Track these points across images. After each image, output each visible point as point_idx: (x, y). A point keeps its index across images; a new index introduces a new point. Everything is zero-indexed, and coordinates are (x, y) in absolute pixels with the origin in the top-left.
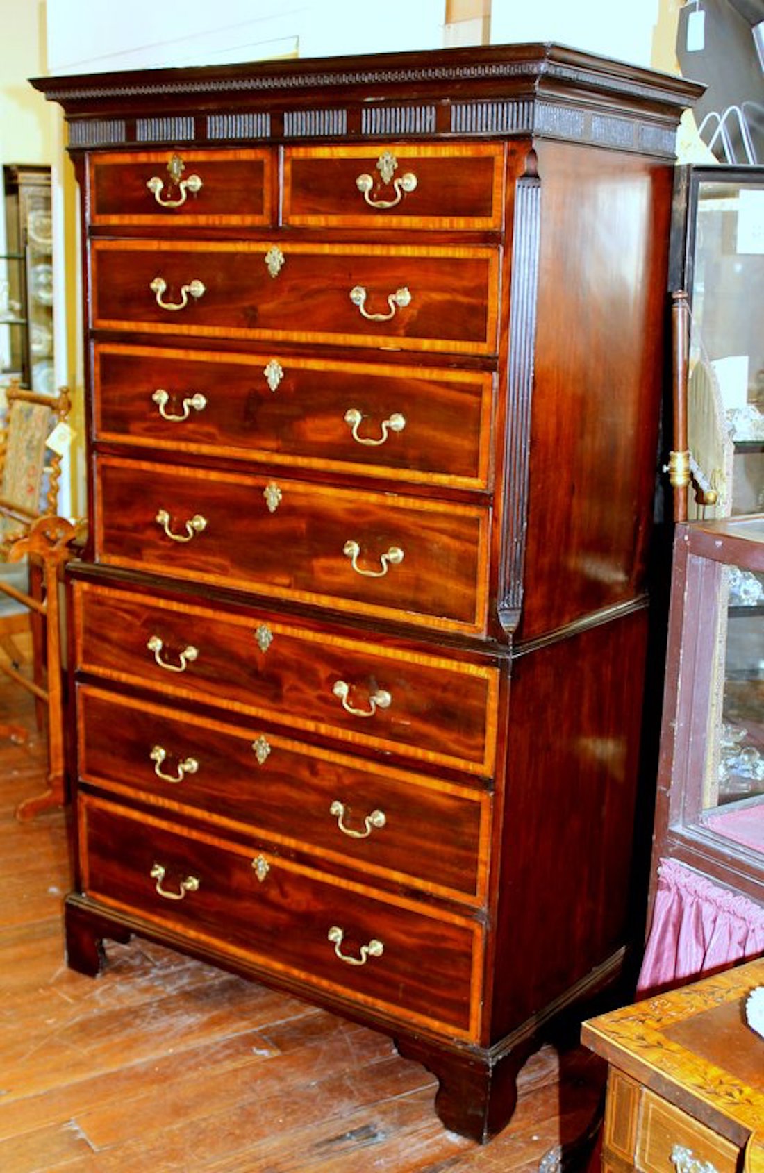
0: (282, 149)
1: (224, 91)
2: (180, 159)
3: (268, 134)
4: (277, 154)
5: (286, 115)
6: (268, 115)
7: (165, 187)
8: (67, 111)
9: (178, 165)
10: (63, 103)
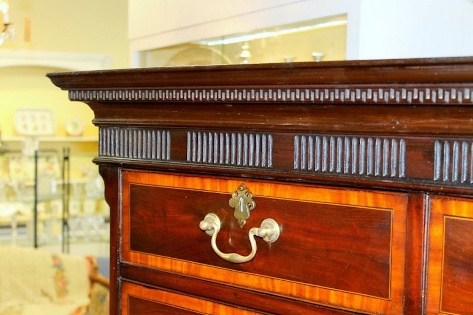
0: (427, 199)
1: (327, 102)
2: (248, 192)
3: (402, 175)
4: (419, 207)
5: (437, 147)
6: (403, 144)
7: (224, 228)
8: (97, 115)
9: (246, 202)
10: (93, 104)
